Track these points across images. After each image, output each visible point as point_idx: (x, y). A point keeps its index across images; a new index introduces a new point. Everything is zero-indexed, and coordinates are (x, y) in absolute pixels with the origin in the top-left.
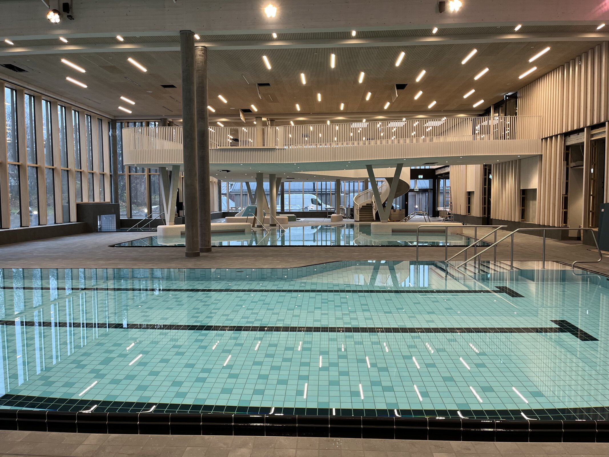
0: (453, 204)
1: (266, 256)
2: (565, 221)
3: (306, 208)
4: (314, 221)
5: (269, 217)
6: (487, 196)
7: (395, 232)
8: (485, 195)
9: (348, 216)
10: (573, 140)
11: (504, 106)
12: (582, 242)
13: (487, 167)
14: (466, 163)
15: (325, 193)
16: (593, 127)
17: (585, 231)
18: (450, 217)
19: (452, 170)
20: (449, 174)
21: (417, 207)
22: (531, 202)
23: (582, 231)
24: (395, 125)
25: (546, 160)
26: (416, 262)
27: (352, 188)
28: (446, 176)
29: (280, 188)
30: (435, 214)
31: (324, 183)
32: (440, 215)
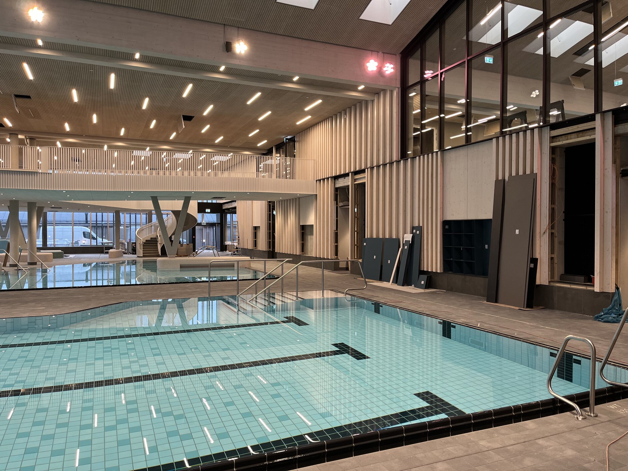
0: (240, 238)
1: (27, 302)
2: (337, 254)
3: (77, 242)
4: (87, 258)
5: (27, 254)
6: (271, 231)
7: (183, 267)
8: (270, 230)
9: (129, 251)
10: (341, 183)
11: (284, 148)
12: (350, 272)
13: (271, 204)
14: (252, 199)
15: (101, 225)
16: (356, 173)
17: (352, 262)
18: (237, 251)
19: (239, 205)
20: (236, 209)
21: (204, 241)
22: (309, 237)
23: (349, 262)
24: (181, 157)
25: (320, 198)
26: (208, 299)
27: (133, 220)
28: (233, 211)
29: (41, 219)
30: (223, 248)
31: (99, 214)
32: (227, 249)
